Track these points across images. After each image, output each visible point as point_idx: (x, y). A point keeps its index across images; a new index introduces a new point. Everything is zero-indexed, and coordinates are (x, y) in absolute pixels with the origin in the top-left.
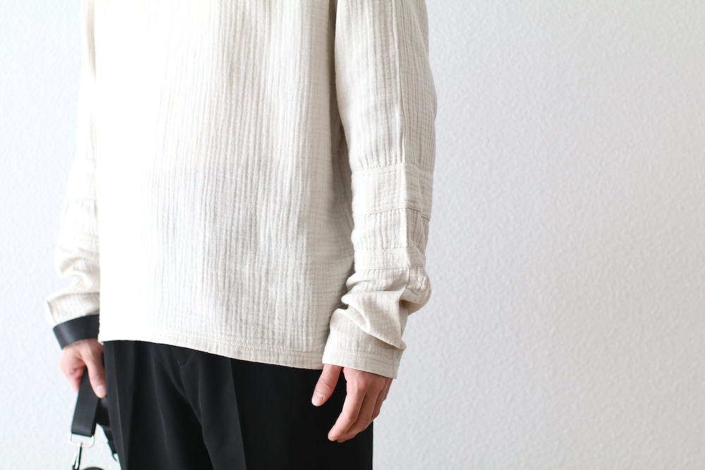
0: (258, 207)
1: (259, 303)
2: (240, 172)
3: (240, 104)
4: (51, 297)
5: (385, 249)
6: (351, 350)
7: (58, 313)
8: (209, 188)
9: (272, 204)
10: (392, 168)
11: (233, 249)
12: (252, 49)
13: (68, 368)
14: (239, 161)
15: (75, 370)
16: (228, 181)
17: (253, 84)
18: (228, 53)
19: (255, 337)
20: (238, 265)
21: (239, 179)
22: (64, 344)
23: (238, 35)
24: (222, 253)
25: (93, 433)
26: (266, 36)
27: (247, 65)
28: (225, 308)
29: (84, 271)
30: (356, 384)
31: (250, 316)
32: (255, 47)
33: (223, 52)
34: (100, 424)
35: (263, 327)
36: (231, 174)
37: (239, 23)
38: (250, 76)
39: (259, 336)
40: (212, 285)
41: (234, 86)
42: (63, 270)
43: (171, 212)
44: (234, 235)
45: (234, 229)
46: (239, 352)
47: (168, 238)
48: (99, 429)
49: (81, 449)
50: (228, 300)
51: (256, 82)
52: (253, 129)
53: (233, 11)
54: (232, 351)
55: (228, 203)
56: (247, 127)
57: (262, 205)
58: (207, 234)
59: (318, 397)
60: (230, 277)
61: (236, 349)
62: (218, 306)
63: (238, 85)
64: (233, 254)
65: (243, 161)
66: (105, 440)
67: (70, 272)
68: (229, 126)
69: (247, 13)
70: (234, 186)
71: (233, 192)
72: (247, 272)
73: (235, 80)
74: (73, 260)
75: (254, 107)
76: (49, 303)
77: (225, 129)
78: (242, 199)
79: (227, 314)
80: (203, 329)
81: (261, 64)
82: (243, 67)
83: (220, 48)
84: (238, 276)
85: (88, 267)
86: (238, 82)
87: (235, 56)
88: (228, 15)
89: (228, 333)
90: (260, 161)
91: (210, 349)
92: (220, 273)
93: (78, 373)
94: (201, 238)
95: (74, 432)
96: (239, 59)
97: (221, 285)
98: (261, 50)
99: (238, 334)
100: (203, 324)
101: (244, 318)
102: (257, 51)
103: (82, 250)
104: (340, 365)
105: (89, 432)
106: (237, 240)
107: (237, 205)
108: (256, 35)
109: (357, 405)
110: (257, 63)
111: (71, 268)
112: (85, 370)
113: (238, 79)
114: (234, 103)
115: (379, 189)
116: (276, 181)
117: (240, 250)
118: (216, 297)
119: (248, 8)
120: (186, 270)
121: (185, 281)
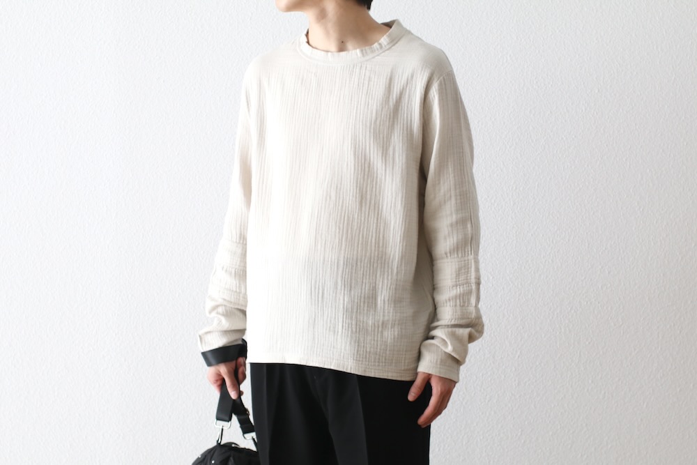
0: (377, 283)
1: (377, 341)
2: (366, 261)
3: (366, 219)
4: (201, 332)
5: (462, 306)
6: (437, 364)
7: (205, 343)
8: (347, 270)
9: (386, 281)
10: (466, 258)
11: (362, 308)
12: (374, 186)
13: (213, 379)
14: (366, 253)
15: (217, 381)
16: (359, 266)
17: (375, 207)
18: (360, 187)
19: (375, 362)
20: (365, 318)
21: (366, 265)
22: (209, 364)
23: (366, 177)
24: (355, 310)
25: (230, 419)
26: (383, 178)
27: (371, 196)
28: (357, 344)
29: (223, 315)
30: (439, 389)
31: (372, 349)
32: (376, 184)
33: (357, 187)
34: (235, 414)
35: (380, 355)
36: (361, 262)
37: (367, 169)
38: (373, 202)
39: (377, 360)
40: (348, 330)
41: (363, 209)
42: (210, 312)
43: (321, 284)
44: (362, 300)
45: (363, 295)
46: (365, 371)
47: (318, 301)
48: (234, 418)
49: (222, 430)
50: (359, 339)
51: (377, 206)
52: (374, 235)
53: (363, 161)
54: (360, 370)
55: (359, 280)
56: (371, 234)
57: (379, 281)
58: (346, 299)
59: (412, 396)
60: (360, 326)
61: (363, 369)
62: (352, 343)
63: (365, 208)
64: (362, 311)
65: (368, 254)
66: (238, 425)
67: (214, 314)
68: (359, 233)
69: (371, 163)
70: (362, 270)
71: (362, 273)
72: (370, 322)
73: (364, 204)
74: (217, 306)
75: (375, 221)
76: (200, 336)
77: (357, 235)
78: (368, 277)
79: (358, 348)
80: (342, 357)
81: (380, 194)
82: (368, 197)
83: (355, 185)
84: (365, 325)
85: (226, 311)
86: (366, 206)
87: (364, 189)
88: (360, 164)
89: (358, 359)
90: (378, 254)
91: (347, 369)
92: (354, 323)
93: (219, 383)
94: (342, 302)
95: (218, 419)
96: (366, 192)
97: (354, 330)
98: (380, 187)
99: (364, 360)
100: (342, 354)
101: (368, 350)
102: (378, 187)
103: (224, 300)
104: (430, 373)
105: (228, 419)
106: (364, 302)
107: (364, 281)
108: (377, 177)
109: (438, 402)
110: (378, 194)
111: (215, 311)
112: (223, 381)
113: (366, 204)
114: (363, 219)
115: (459, 271)
116: (388, 266)
117: (366, 308)
118: (351, 337)
119: (372, 160)
120: (331, 321)
121: (330, 327)
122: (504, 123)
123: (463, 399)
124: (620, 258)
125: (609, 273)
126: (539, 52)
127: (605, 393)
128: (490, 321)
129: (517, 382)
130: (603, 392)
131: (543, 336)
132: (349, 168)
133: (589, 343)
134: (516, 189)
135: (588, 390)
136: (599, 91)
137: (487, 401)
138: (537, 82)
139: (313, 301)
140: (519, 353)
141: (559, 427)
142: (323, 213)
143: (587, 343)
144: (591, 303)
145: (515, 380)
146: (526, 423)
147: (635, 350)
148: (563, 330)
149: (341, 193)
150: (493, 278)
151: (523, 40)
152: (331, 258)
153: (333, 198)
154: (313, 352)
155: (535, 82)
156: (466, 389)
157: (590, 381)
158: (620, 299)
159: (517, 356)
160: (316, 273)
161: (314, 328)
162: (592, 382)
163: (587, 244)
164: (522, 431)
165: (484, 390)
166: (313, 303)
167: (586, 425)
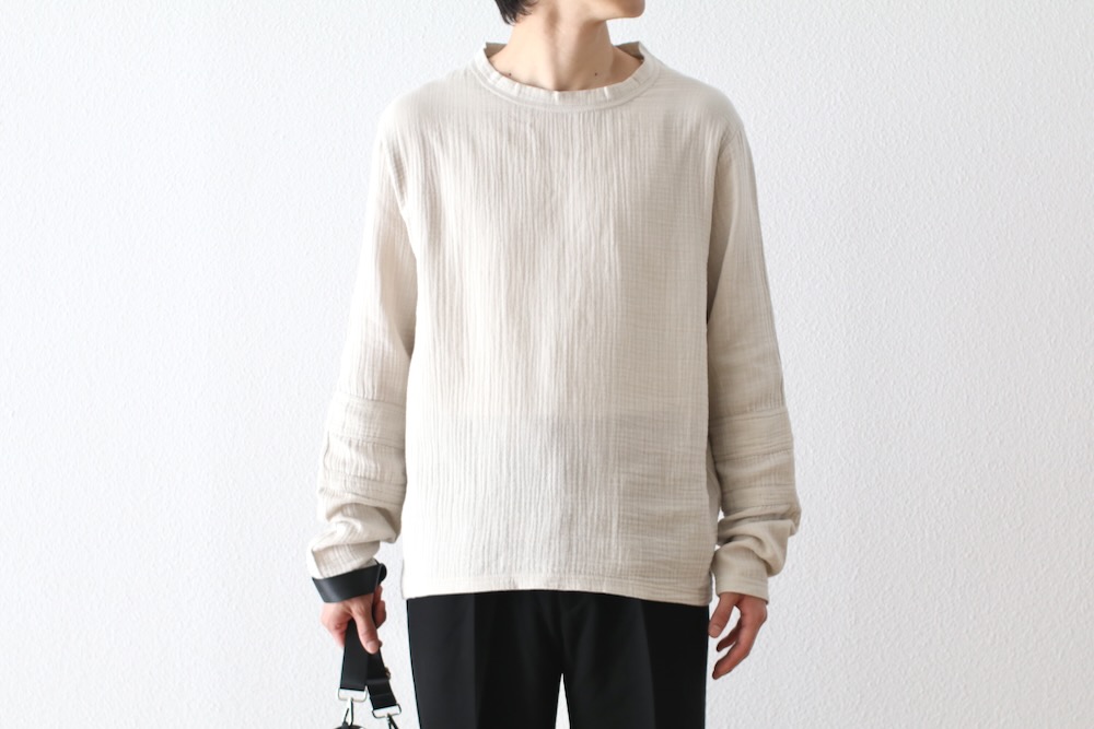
4: (317, 547)
7: (325, 565)
13: (333, 623)
15: (341, 624)
29: (354, 518)
42: (330, 516)
74: (344, 506)
76: (314, 554)
85: (359, 512)
93: (344, 628)
95: (344, 687)
111: (340, 513)
112: (352, 623)
120: (599, 517)
121: (597, 528)
122: (832, 203)
123: (767, 646)
124: (1019, 419)
125: (1001, 442)
126: (887, 87)
127: (995, 636)
128: (809, 520)
129: (853, 618)
130: (992, 634)
131: (895, 544)
132: (613, 273)
133: (969, 556)
134: (851, 307)
135: (967, 631)
136: (983, 150)
137: (805, 649)
138: (884, 137)
139: (569, 486)
140: (856, 572)
141: (921, 691)
142: (576, 346)
143: (966, 555)
144: (972, 492)
145: (850, 616)
146: (869, 684)
147: (1043, 566)
148: (927, 534)
149: (603, 313)
150: (815, 451)
151: (861, 69)
152: (597, 417)
153: (591, 321)
154: (570, 567)
155: (881, 137)
156: (772, 629)
157: (971, 617)
158: (1018, 485)
159: (853, 578)
160: (573, 441)
161: (570, 529)
162: (975, 617)
163: (965, 397)
164: (861, 697)
165: (800, 631)
166: (569, 490)
167: (965, 687)
